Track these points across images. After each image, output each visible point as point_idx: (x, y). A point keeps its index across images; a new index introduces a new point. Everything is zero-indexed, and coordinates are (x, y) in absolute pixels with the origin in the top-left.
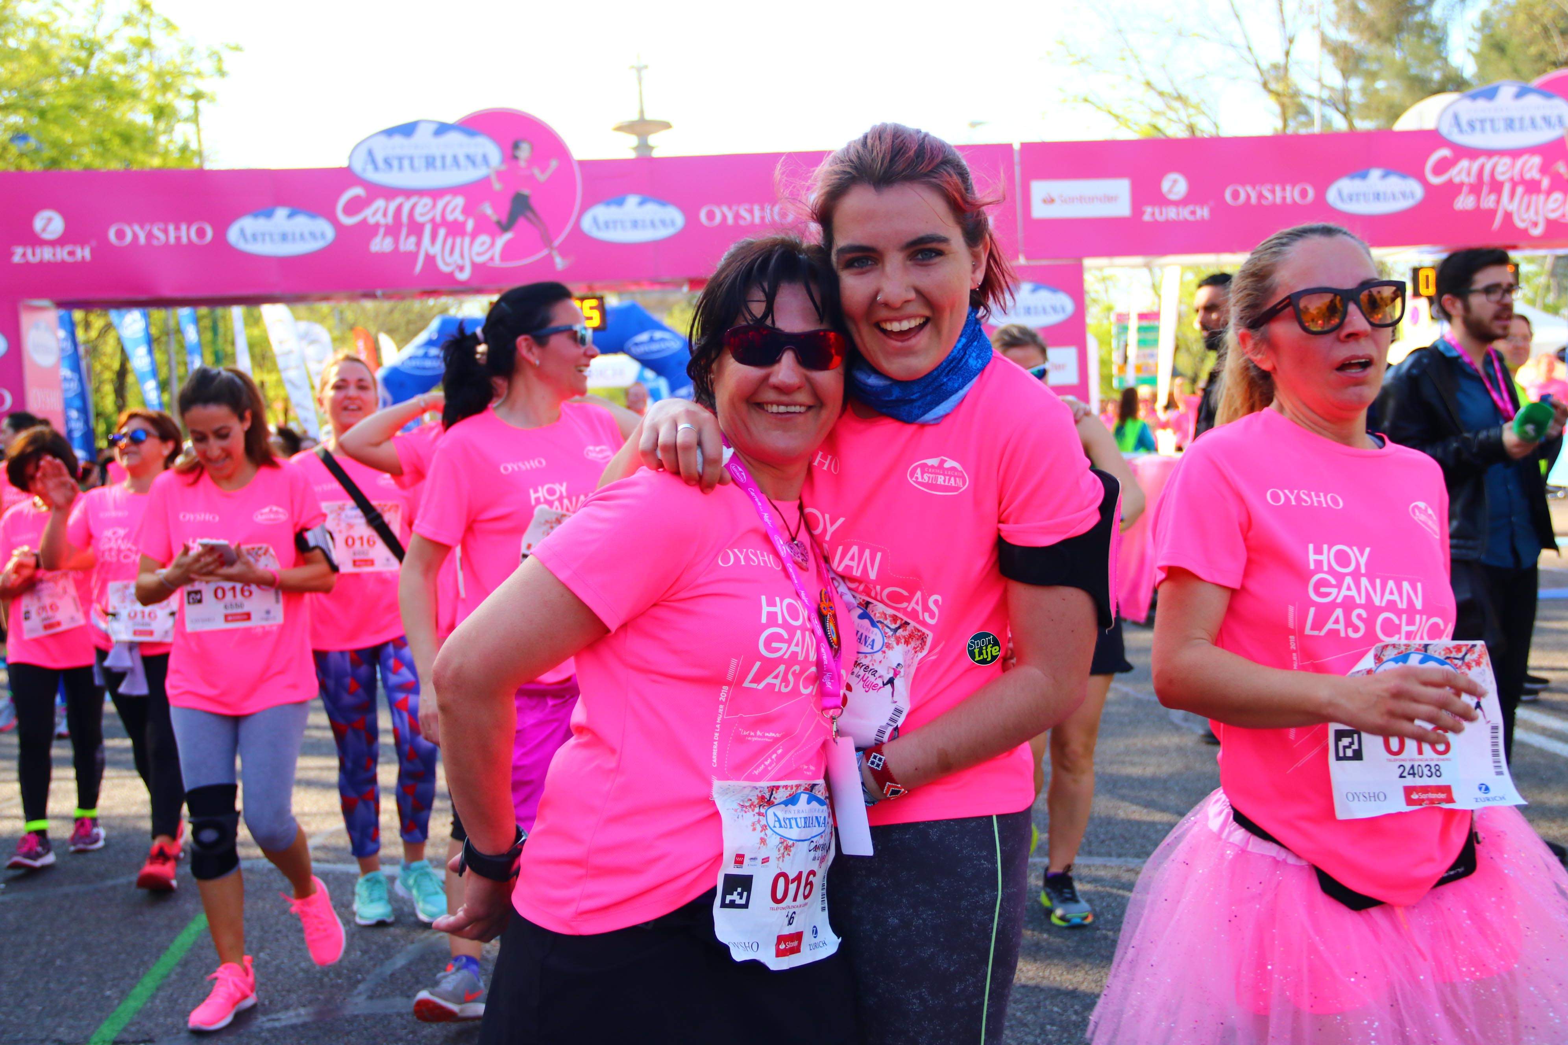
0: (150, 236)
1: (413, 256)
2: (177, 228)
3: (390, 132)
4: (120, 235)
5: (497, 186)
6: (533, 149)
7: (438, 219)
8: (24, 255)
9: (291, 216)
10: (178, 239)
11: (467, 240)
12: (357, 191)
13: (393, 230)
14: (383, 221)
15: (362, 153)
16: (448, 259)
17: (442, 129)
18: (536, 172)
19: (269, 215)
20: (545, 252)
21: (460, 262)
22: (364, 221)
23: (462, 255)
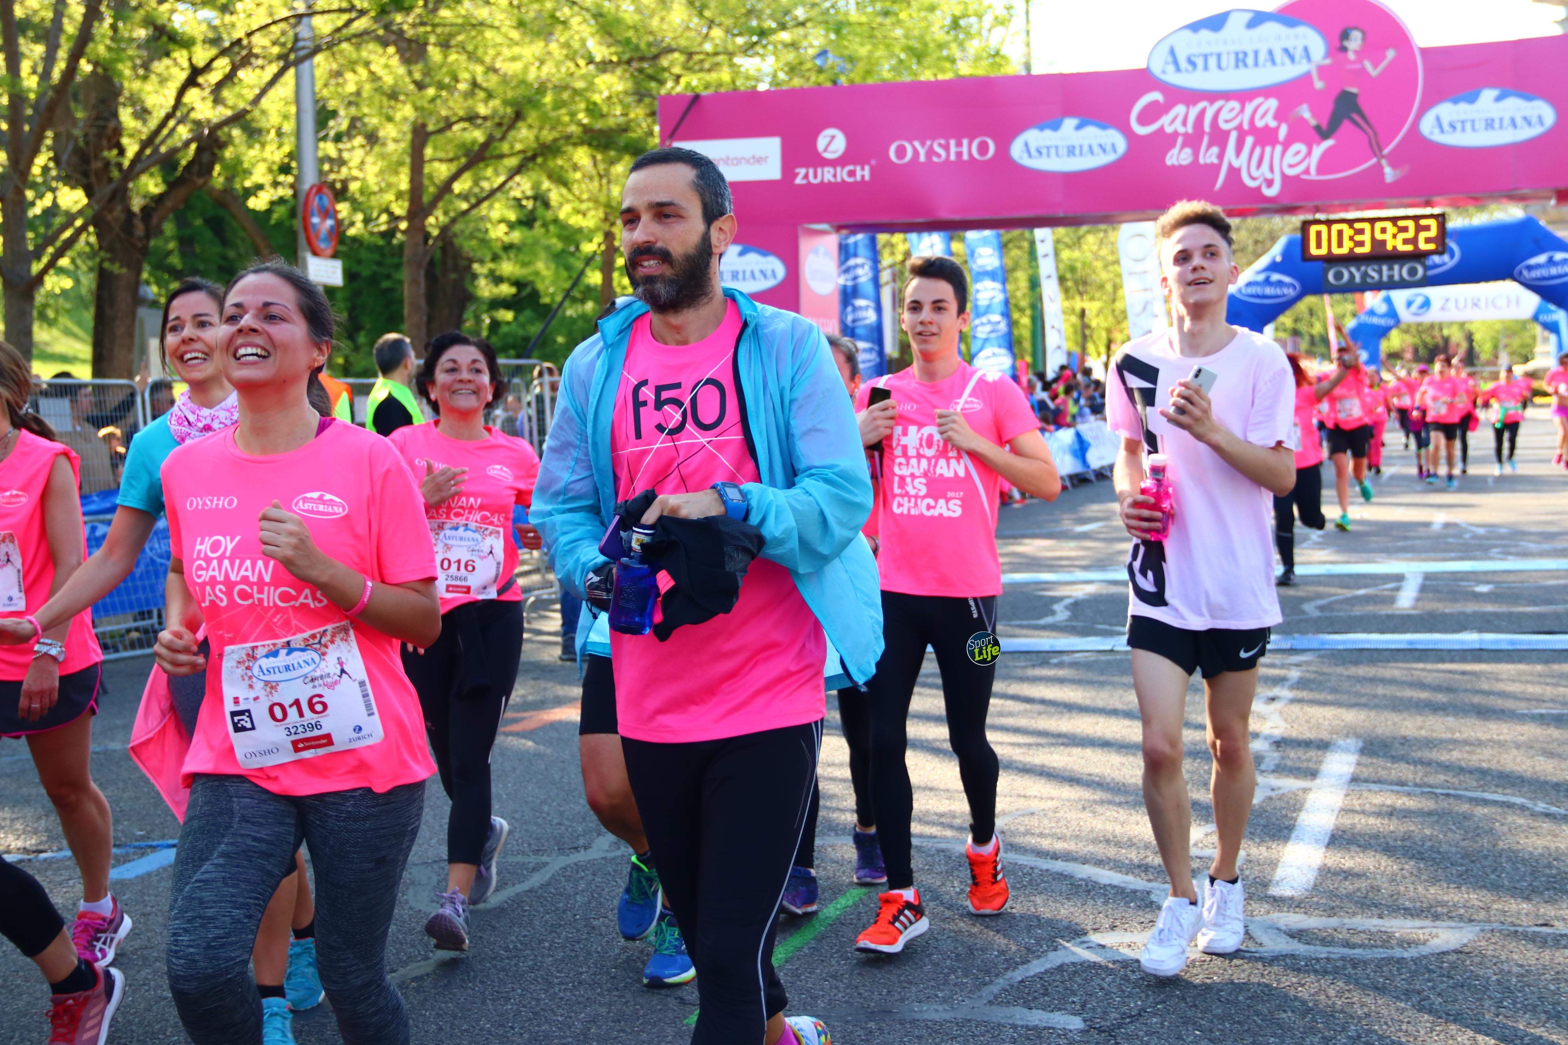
0: (931, 152)
1: (1215, 169)
2: (959, 144)
3: (1195, 27)
4: (901, 152)
5: (1319, 85)
6: (1364, 39)
7: (1246, 126)
8: (806, 176)
9: (1078, 127)
10: (959, 154)
11: (1279, 149)
12: (1156, 96)
13: (1193, 141)
14: (1182, 130)
15: (1163, 53)
16: (1255, 173)
17: (1258, 19)
18: (1368, 65)
19: (1056, 127)
20: (1374, 161)
21: (1269, 176)
22: (1162, 129)
23: (1272, 169)
